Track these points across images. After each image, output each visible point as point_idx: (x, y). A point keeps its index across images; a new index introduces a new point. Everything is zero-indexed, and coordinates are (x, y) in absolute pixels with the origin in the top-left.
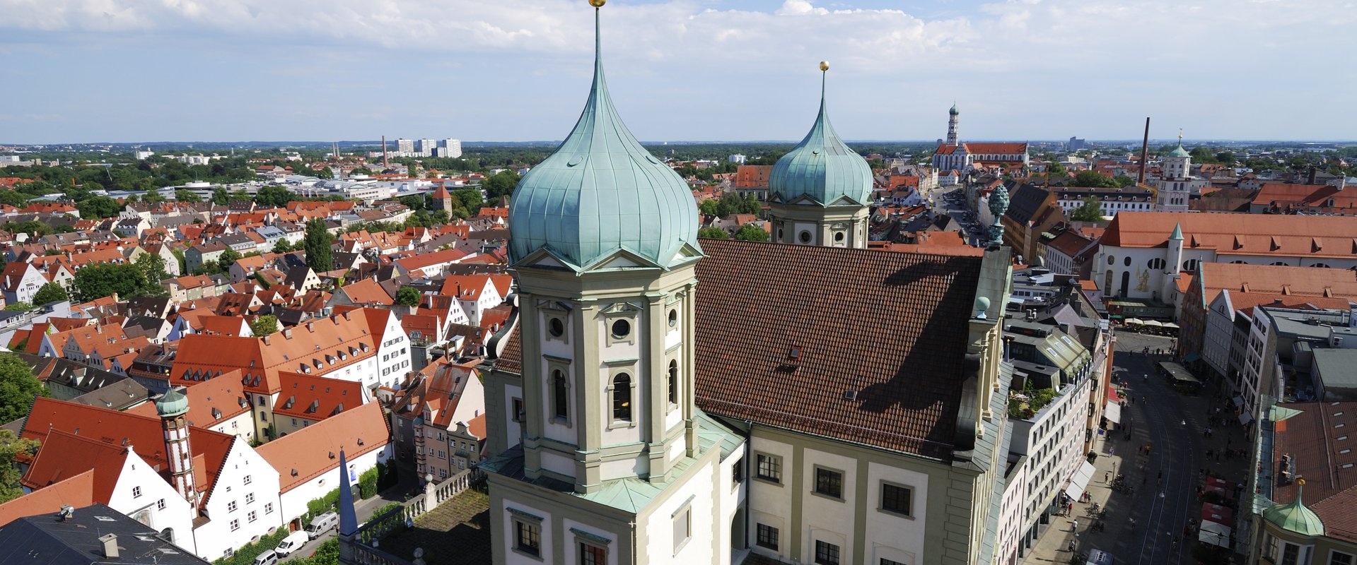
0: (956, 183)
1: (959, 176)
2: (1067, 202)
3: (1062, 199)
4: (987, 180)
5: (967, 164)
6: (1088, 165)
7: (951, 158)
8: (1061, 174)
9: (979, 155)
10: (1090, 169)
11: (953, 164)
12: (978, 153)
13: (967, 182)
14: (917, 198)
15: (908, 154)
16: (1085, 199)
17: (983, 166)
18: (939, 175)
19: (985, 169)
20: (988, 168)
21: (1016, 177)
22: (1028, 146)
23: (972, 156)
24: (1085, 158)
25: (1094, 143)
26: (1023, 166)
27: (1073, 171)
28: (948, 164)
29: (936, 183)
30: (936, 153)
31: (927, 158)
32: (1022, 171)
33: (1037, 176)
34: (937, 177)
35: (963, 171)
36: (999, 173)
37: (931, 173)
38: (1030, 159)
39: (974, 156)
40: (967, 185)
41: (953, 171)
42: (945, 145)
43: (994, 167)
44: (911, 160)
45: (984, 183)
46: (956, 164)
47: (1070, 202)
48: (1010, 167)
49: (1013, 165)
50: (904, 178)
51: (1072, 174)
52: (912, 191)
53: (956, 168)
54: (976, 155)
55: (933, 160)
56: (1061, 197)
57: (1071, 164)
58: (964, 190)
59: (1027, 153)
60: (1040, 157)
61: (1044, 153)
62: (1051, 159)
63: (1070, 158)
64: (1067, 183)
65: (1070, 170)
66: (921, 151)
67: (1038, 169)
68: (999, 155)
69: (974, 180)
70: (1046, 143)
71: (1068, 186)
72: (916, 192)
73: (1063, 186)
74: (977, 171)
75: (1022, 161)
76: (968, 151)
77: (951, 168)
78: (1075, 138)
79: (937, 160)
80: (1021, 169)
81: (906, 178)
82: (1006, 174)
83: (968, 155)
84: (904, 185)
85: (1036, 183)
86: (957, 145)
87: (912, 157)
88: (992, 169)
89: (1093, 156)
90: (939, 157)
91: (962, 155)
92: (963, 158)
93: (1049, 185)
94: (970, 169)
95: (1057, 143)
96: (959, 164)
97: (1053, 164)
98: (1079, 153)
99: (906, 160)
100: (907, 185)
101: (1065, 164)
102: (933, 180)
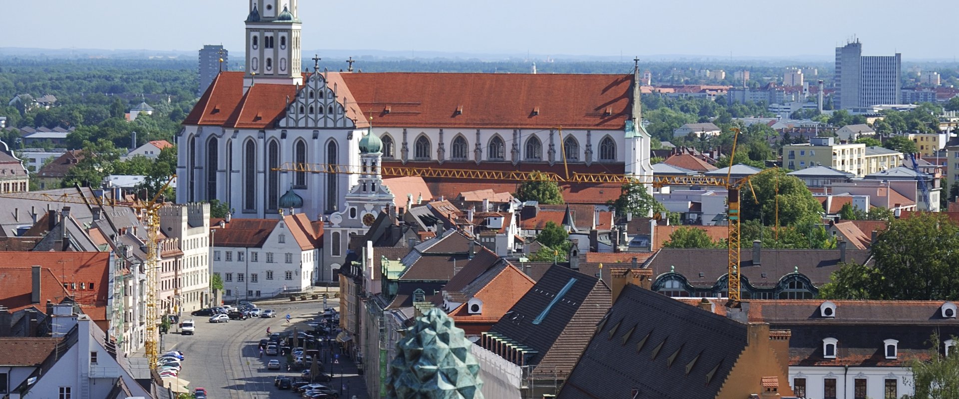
0: (305, 283)
1: (318, 244)
2: (837, 373)
3: (815, 359)
4: (457, 267)
5: (354, 181)
6: (924, 184)
7: (274, 148)
8: (805, 230)
9: (413, 135)
10: (935, 204)
11: (285, 182)
12: (405, 126)
13: (359, 279)
14: (97, 371)
15: (51, 126)
16: (917, 358)
17: (436, 193)
18: (218, 240)
19: (445, 207)
20: (458, 201)
21: (595, 247)
22: (643, 89)
23: (375, 138)
24: (909, 151)
25: (945, 75)
26: (627, 189)
27: (858, 218)
28: (260, 180)
29: (204, 284)
30: (192, 119)
31: (151, 150)
32: (621, 220)
33: (691, 242)
34: (204, 250)
35: (336, 219)
36: (514, 231)
37: (170, 231)
38: (657, 155)
39: (387, 140)
40: (360, 293)
41: (288, 219)
42: (239, 77)
43: (487, 196)
44: (65, 161)
45: (439, 285)
46: (301, 181)
47: (854, 373)
48: (562, 196)
49: (576, 188)
50: (27, 260)
51: (853, 233)
52: (72, 337)
53: (301, 205)
54: (396, 134)
55: (182, 158)
56: (808, 353)
57: (846, 179)
58: (347, 323)
59: (639, 124)
60: (704, 144)
61: (722, 122)
62: (755, 156)
63: (838, 148)
64: (831, 279)
65: (844, 213)
66: (117, 111)
67: (697, 207)
68: (506, 135)
69: (394, 269)
70: (730, 71)
71: (839, 293)
72: (92, 337)
73: (813, 293)
74: (405, 216)
75: (620, 169)
76: (354, 111)
77: (275, 203)
78: (854, 48)
79: (201, 159)
80: (619, 205)
81: (39, 259)
82: (549, 237)
83: (357, 135)
84: (28, 299)
85: (691, 282)
86: (298, 80)
87: (72, 142)
88: (479, 205)
89: (942, 140)
90: (213, 143)
91: (324, 135)
92: (332, 147)
93: (750, 292)
94: (369, 209)
95: (780, 72)
96: (316, 184)
97: (763, 180)
98: (879, 127)
99: (41, 157)
100: (45, 296)
101: (818, 184)
102: (185, 270)
